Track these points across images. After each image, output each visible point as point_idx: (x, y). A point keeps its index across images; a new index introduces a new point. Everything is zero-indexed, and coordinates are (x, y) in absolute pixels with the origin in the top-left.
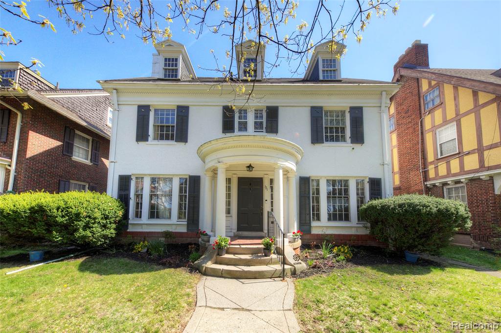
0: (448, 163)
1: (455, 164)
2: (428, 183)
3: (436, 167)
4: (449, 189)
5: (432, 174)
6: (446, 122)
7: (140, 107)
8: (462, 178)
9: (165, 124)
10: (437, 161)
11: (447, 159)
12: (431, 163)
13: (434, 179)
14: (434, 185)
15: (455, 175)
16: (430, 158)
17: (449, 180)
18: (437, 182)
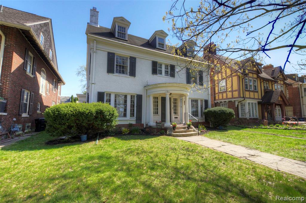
0: (223, 94)
1: (225, 95)
2: (216, 101)
3: (218, 96)
4: (222, 104)
5: (217, 98)
6: (223, 79)
7: (109, 53)
8: (227, 100)
9: (122, 65)
10: (218, 93)
11: (222, 93)
12: (217, 93)
13: (218, 100)
14: (218, 102)
15: (225, 99)
16: (217, 92)
17: (222, 101)
18: (219, 101)
